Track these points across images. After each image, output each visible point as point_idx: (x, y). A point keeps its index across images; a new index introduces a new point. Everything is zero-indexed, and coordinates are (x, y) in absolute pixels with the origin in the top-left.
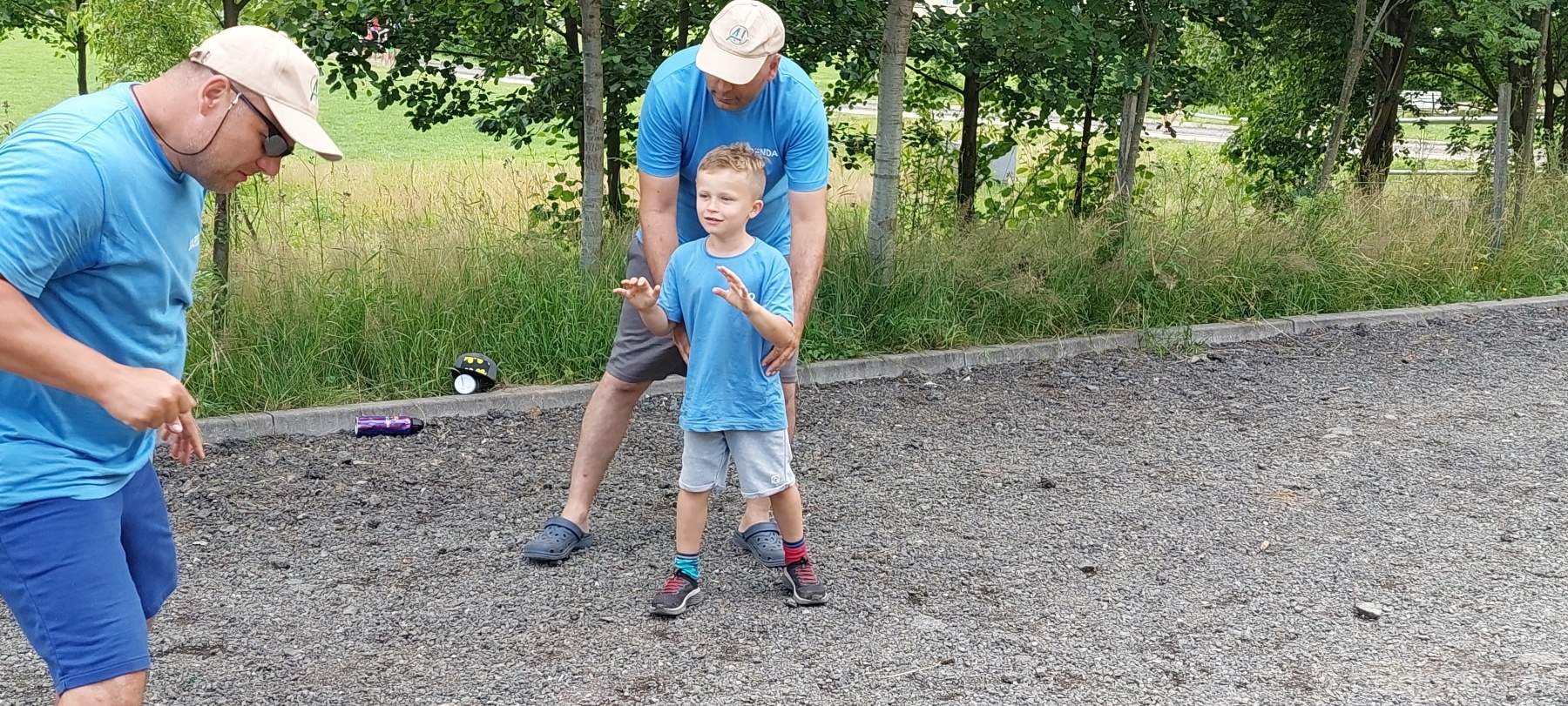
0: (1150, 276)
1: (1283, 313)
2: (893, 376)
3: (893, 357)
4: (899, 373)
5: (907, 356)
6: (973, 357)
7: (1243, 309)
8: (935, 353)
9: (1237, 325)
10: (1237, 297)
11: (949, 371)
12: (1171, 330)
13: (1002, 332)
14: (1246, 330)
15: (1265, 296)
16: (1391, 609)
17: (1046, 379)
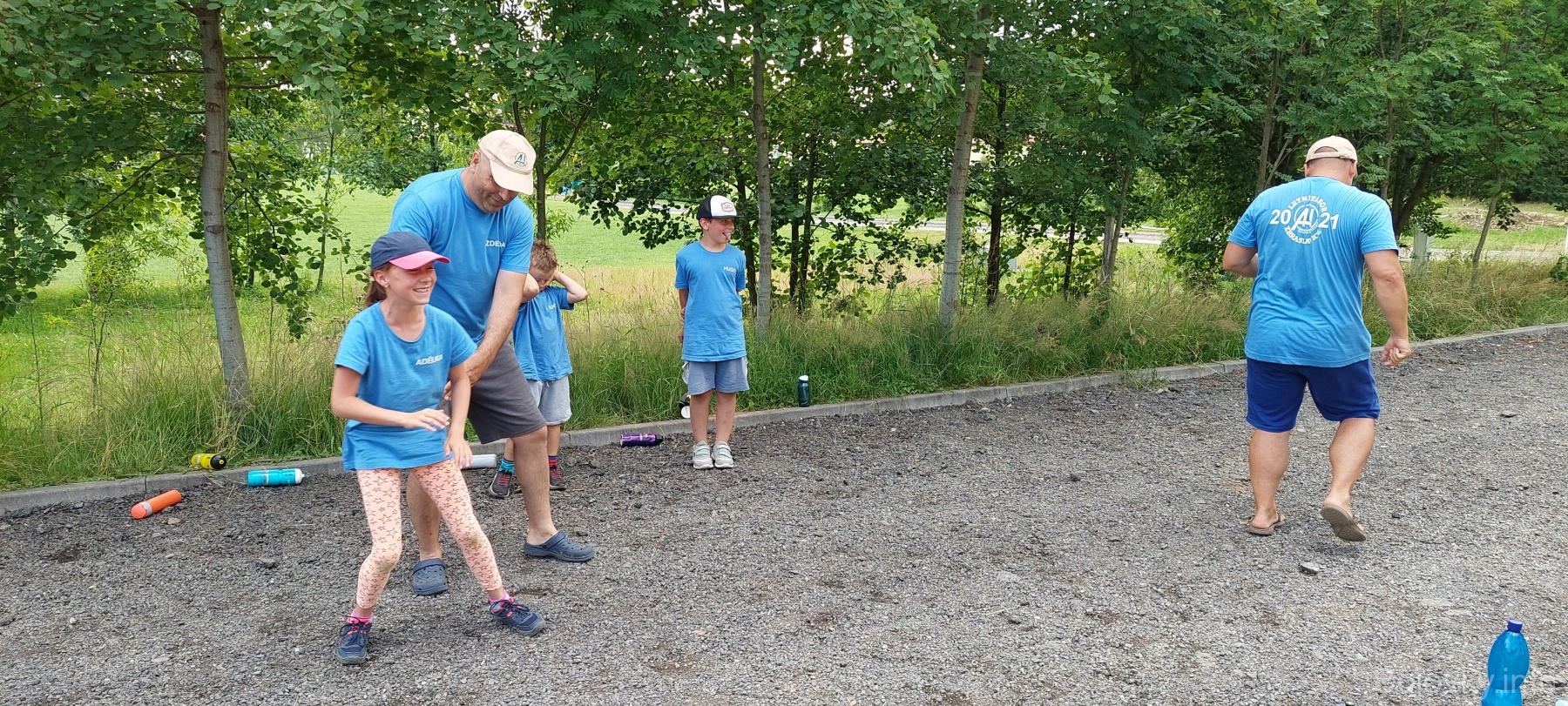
0: (1127, 336)
1: (1217, 359)
2: (960, 404)
3: (959, 391)
4: (964, 402)
5: (968, 391)
6: (1012, 391)
7: (1189, 357)
8: (987, 389)
9: (1186, 368)
10: (1185, 349)
11: (997, 401)
12: (1144, 371)
13: (1031, 374)
14: (1192, 371)
15: (1204, 348)
16: (1324, 567)
17: (1062, 406)
